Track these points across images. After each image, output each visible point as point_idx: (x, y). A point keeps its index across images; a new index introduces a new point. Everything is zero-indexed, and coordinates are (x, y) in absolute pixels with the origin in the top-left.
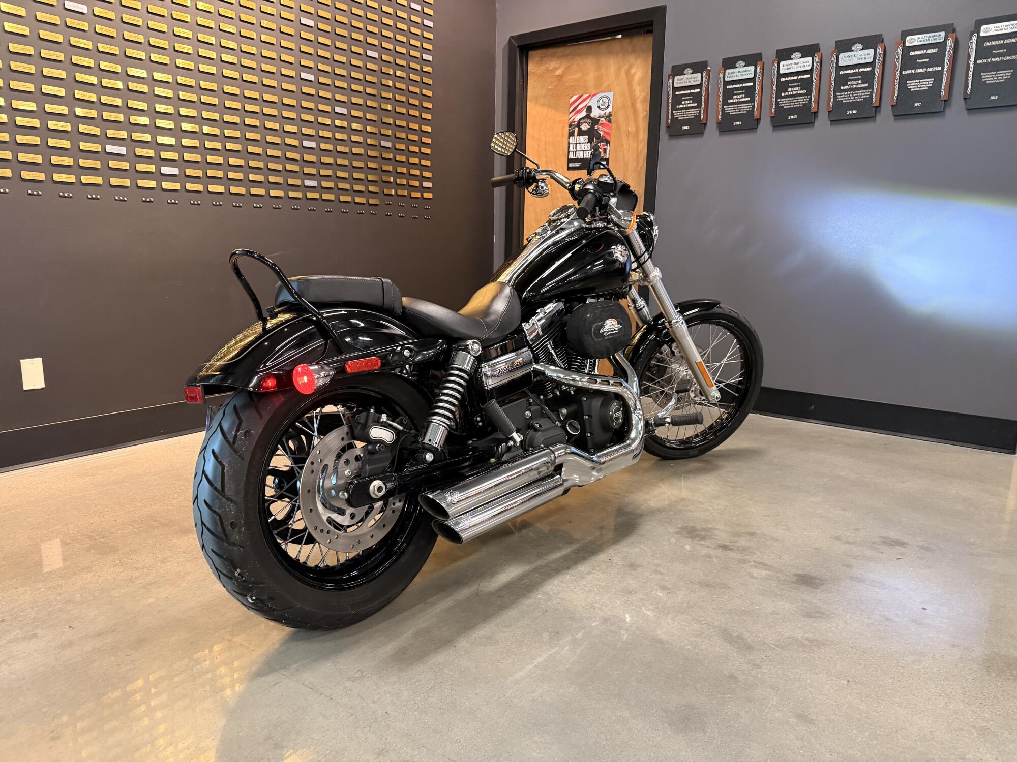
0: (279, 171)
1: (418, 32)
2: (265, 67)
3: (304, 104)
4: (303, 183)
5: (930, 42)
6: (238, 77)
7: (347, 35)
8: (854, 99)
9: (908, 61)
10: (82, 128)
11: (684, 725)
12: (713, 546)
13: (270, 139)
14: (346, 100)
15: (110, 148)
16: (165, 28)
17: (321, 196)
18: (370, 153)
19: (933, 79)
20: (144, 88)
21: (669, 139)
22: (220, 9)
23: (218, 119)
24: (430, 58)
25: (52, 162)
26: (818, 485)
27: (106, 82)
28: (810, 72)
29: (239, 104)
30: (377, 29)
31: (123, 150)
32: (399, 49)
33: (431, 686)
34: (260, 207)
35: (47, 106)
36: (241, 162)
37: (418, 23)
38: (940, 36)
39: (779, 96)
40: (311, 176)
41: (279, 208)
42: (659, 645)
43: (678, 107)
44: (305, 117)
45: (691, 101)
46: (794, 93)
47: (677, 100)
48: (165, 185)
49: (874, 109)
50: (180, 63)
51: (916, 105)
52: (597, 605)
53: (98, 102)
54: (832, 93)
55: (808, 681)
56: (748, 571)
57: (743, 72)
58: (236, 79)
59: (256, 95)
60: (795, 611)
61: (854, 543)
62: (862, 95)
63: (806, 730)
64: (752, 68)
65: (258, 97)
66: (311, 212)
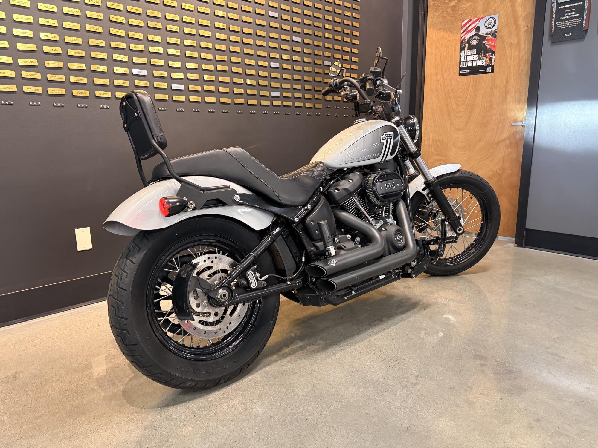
0: (254, 86)
2: (244, 8)
3: (272, 35)
4: (270, 94)
10: (116, 57)
13: (247, 61)
14: (300, 32)
15: (135, 71)
17: (283, 103)
18: (317, 70)
20: (159, 26)
21: (551, 45)
23: (211, 47)
25: (95, 83)
27: (132, 21)
29: (226, 36)
31: (144, 72)
34: (241, 113)
35: (90, 40)
36: (227, 79)
40: (276, 89)
41: (255, 113)
43: (561, 18)
44: (272, 44)
45: (574, 13)
47: (560, 13)
48: (176, 98)
50: (185, 6)
53: (127, 37)
58: (223, 17)
65: (239, 30)
66: (276, 115)
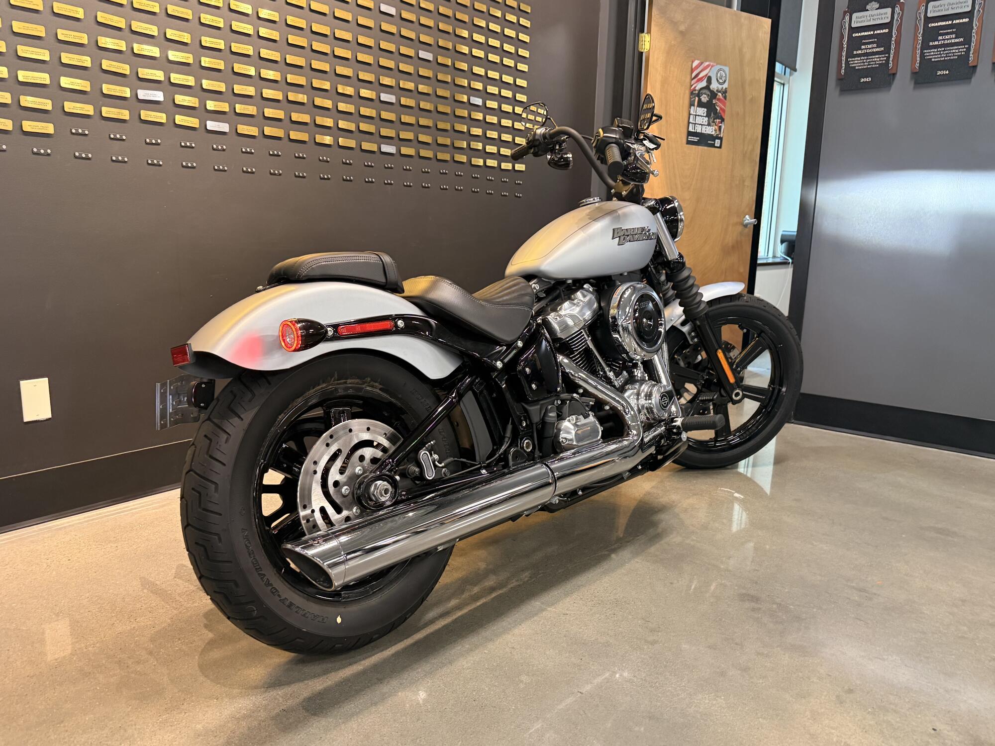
0: (351, 132)
3: (384, 45)
4: (379, 148)
6: (304, 5)
10: (106, 65)
13: (341, 89)
14: (432, 43)
15: (143, 94)
18: (458, 112)
20: (189, 14)
21: (841, 94)
23: (278, 59)
25: (66, 110)
27: (139, 3)
29: (305, 40)
31: (159, 96)
34: (328, 179)
35: (59, 32)
36: (306, 118)
40: (388, 139)
41: (351, 181)
43: (855, 52)
44: (384, 62)
45: (875, 45)
47: (855, 44)
53: (127, 30)
57: (955, 4)
58: (302, 8)
59: (325, 30)
65: (328, 33)
66: (388, 186)
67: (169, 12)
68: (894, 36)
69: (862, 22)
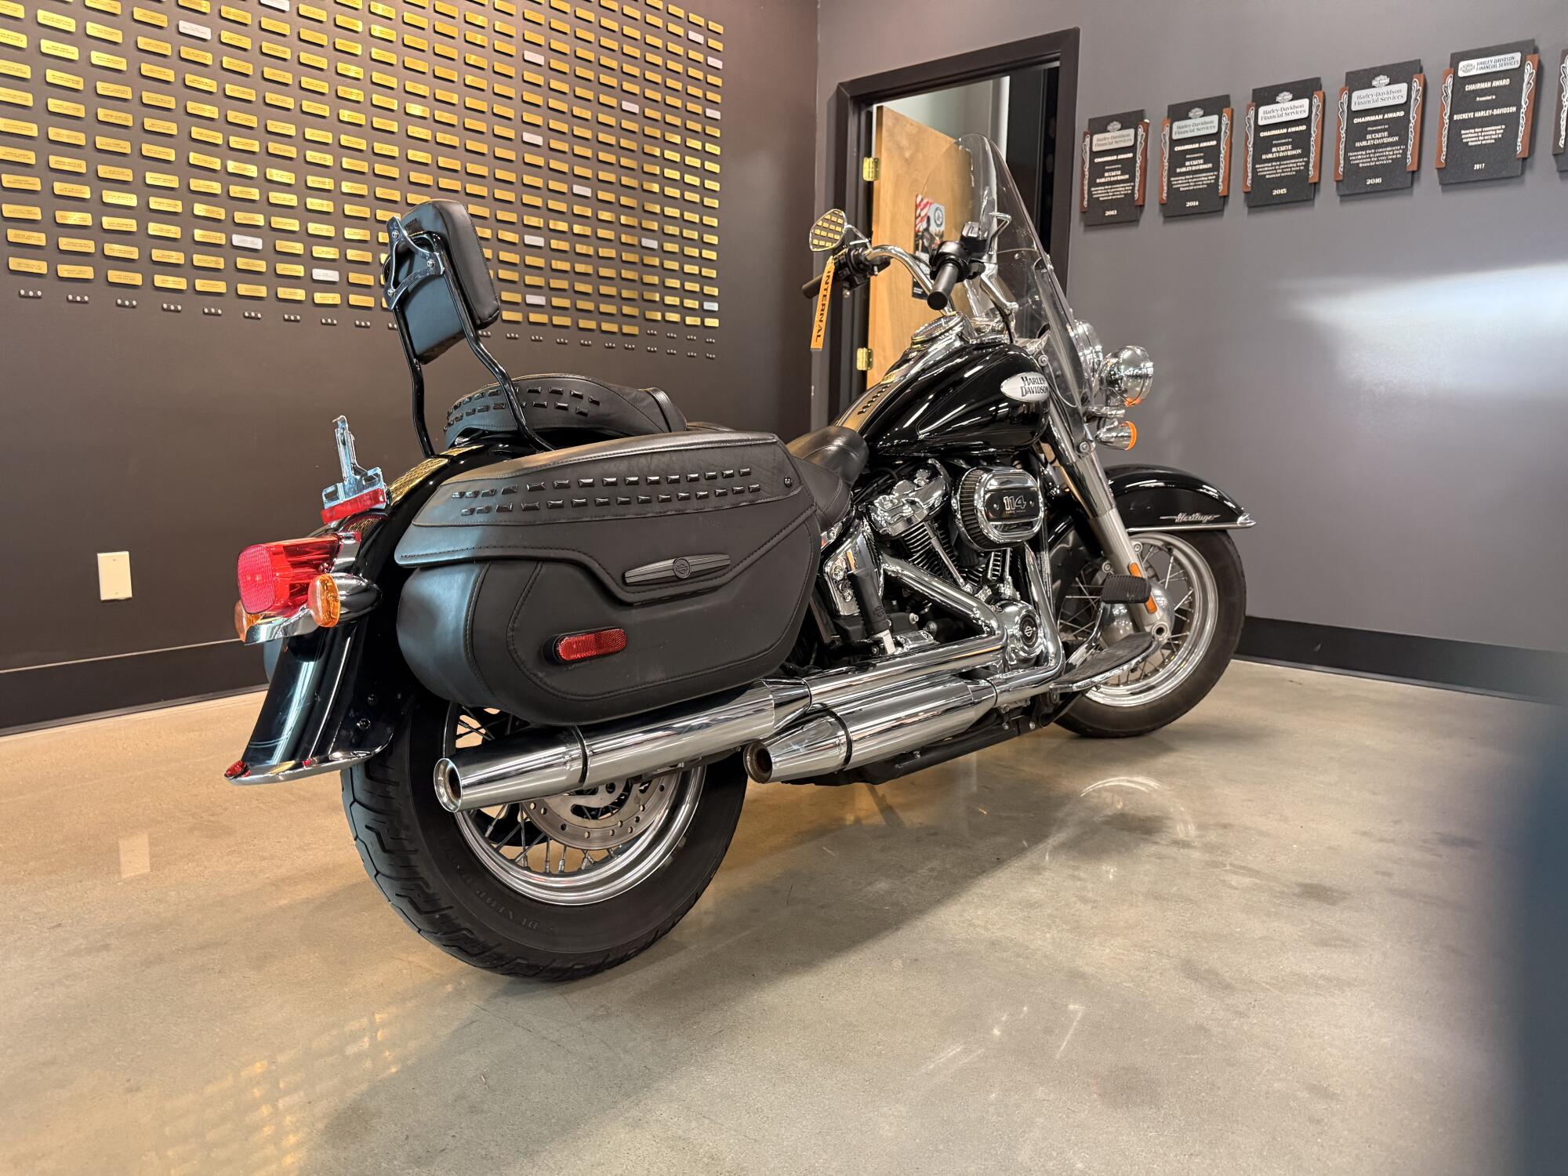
1: (699, 75)
2: (469, 123)
3: (527, 180)
4: (524, 299)
5: (1498, 69)
6: (429, 138)
7: (592, 79)
8: (1378, 160)
9: (1462, 99)
10: (199, 209)
11: (1125, 1097)
12: (1165, 843)
14: (590, 176)
15: (238, 240)
16: (323, 63)
17: (551, 320)
18: (625, 257)
19: (1503, 127)
20: (292, 152)
21: (1085, 231)
22: (406, 36)
23: (398, 199)
24: (717, 115)
25: (154, 259)
26: (1331, 758)
27: (235, 142)
28: (1306, 121)
29: (431, 178)
30: (638, 70)
31: (257, 243)
32: (670, 100)
33: (717, 1030)
35: (148, 175)
37: (699, 62)
38: (1513, 60)
39: (1257, 160)
40: (535, 289)
41: (489, 337)
42: (1081, 981)
43: (1098, 181)
44: (527, 199)
45: (1119, 172)
46: (1281, 154)
47: (1098, 170)
48: (319, 298)
49: (1410, 175)
50: (346, 115)
51: (1477, 167)
52: (977, 922)
53: (223, 171)
54: (1342, 153)
55: (1326, 1037)
56: (1222, 878)
57: (1200, 124)
58: (426, 141)
59: (456, 165)
60: (1303, 937)
61: (1393, 841)
62: (1391, 154)
63: (1326, 1109)
64: (1215, 118)
65: (458, 168)
66: (536, 343)
67: (271, 151)
68: (1139, 161)
69: (1103, 145)
